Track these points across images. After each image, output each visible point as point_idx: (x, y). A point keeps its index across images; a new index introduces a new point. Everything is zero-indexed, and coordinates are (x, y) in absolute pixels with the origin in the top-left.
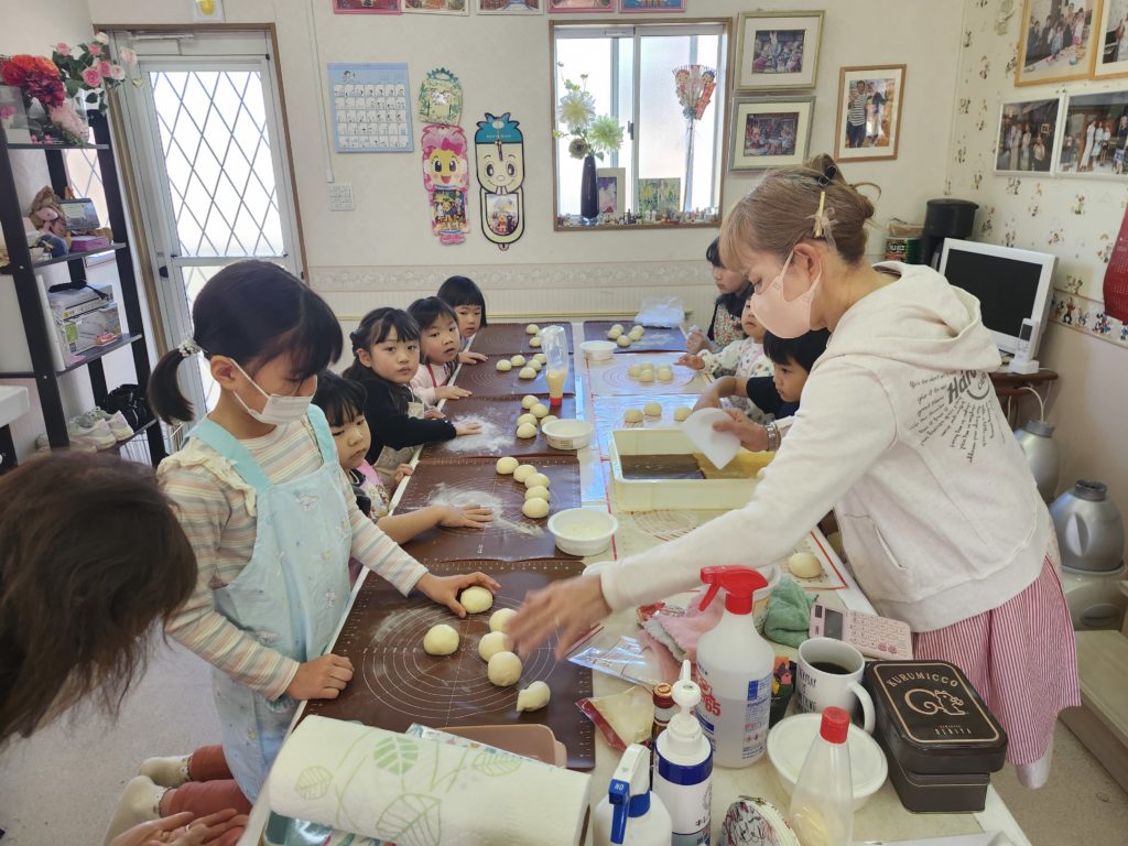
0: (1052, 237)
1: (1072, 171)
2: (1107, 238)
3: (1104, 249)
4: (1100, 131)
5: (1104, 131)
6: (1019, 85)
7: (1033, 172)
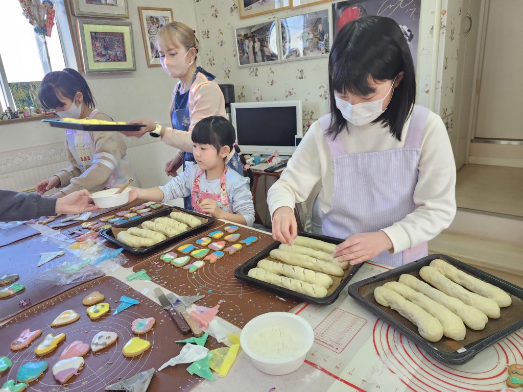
1: (293, 57)
4: (306, 34)
5: (309, 33)
6: (242, 18)
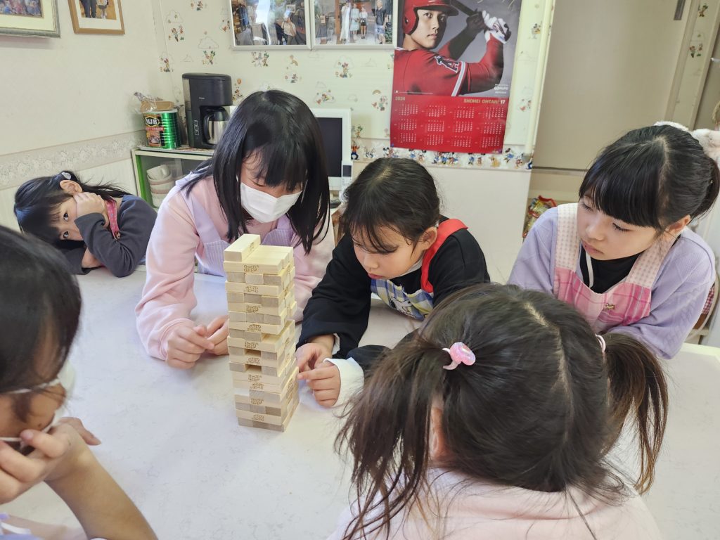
0: (320, 97)
1: (332, 43)
2: (379, 92)
3: (378, 101)
4: (356, 11)
5: (360, 11)
7: (285, 46)
